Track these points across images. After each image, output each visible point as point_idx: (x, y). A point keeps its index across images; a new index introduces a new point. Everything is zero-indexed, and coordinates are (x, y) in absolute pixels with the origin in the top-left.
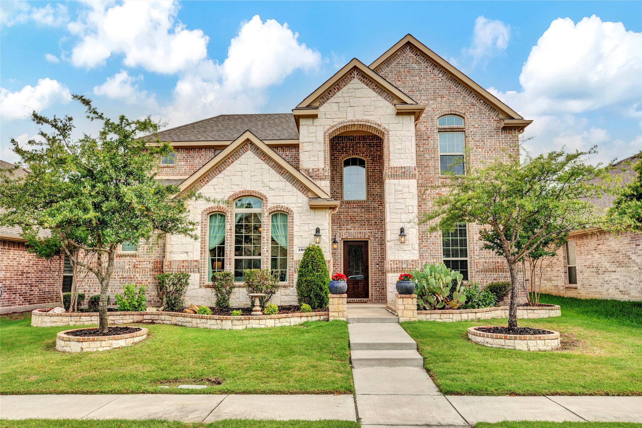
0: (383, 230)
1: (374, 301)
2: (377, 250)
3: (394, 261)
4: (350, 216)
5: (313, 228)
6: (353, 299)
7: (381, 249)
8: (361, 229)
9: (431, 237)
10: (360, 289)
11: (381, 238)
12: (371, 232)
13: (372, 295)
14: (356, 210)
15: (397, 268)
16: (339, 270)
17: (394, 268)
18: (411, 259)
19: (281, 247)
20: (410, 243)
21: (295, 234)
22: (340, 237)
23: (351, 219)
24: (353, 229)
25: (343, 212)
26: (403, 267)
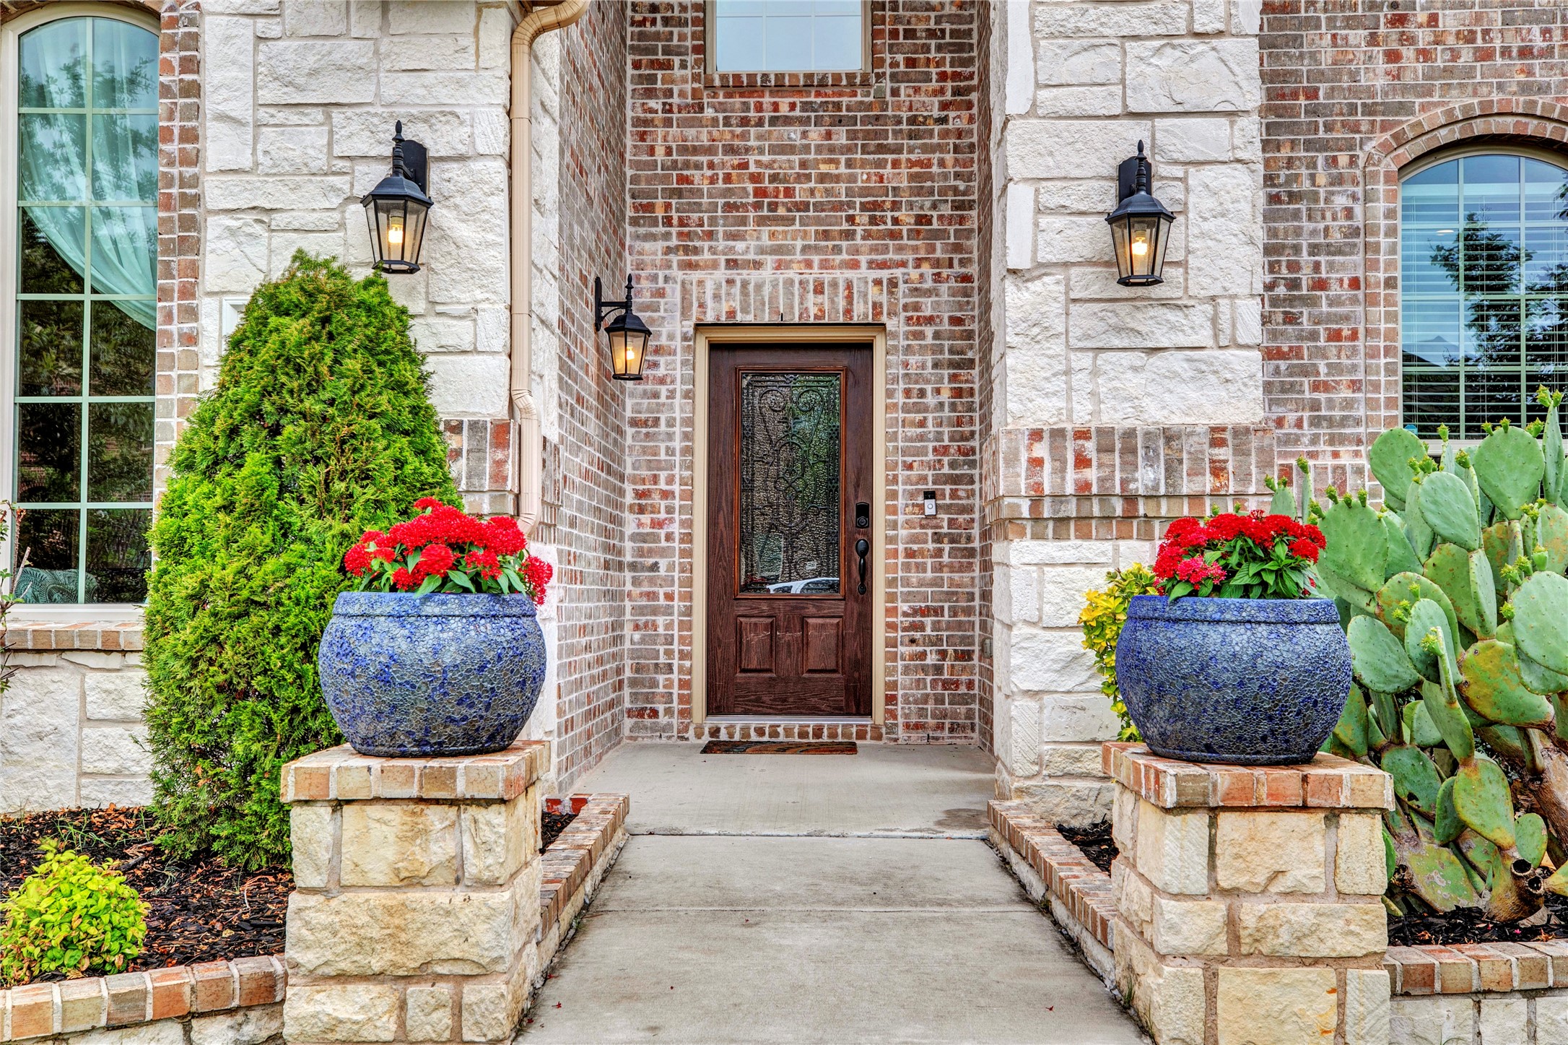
0: (973, 270)
1: (901, 733)
2: (930, 400)
3: (1058, 434)
4: (755, 178)
5: (361, 145)
6: (767, 722)
7: (958, 393)
8: (825, 265)
9: (1321, 285)
10: (815, 658)
11: (956, 321)
12: (893, 283)
13: (891, 699)
14: (794, 133)
15: (1083, 494)
16: (676, 529)
17: (1058, 498)
18: (1203, 422)
19: (102, 308)
20: (1200, 284)
21: (215, 193)
22: (685, 313)
23: (760, 193)
24: (770, 260)
25: (710, 151)
26: (1138, 487)
